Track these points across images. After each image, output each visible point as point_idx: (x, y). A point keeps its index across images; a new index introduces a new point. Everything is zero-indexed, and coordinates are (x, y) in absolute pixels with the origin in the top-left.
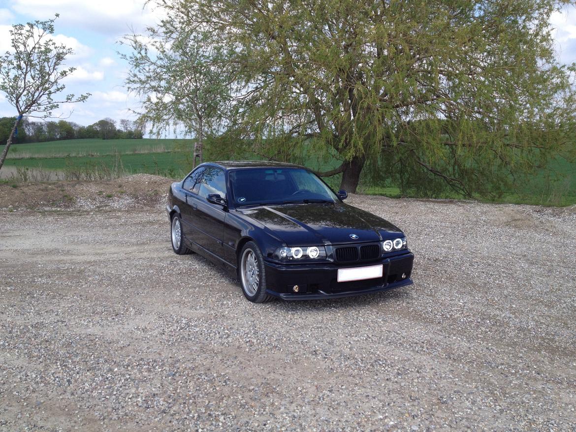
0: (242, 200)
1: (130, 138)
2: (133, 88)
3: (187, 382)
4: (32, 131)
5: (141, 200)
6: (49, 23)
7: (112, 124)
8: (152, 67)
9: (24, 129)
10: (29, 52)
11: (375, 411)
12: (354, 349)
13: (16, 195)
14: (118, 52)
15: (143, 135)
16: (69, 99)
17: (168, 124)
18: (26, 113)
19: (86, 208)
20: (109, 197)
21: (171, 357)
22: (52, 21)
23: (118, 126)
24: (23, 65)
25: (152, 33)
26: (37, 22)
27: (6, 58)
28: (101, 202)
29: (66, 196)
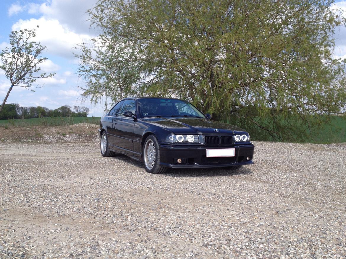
0: (145, 114)
1: (79, 116)
2: (81, 74)
3: (107, 202)
4: (21, 112)
5: (83, 137)
6: (33, 31)
7: (69, 108)
8: (94, 63)
9: (16, 111)
10: (20, 48)
11: (234, 216)
12: (218, 192)
13: (7, 132)
14: (74, 53)
15: (87, 115)
16: (43, 76)
17: (102, 95)
18: (16, 83)
19: (49, 140)
20: (64, 135)
21: (97, 193)
22: (35, 30)
23: (73, 110)
24: (16, 56)
25: (94, 42)
26: (26, 30)
27: (6, 51)
28: (58, 138)
29: (37, 134)
